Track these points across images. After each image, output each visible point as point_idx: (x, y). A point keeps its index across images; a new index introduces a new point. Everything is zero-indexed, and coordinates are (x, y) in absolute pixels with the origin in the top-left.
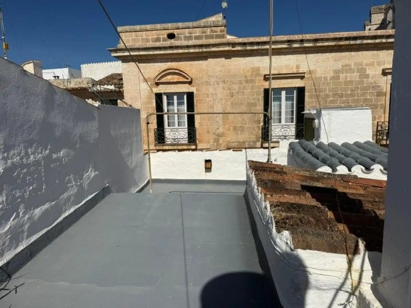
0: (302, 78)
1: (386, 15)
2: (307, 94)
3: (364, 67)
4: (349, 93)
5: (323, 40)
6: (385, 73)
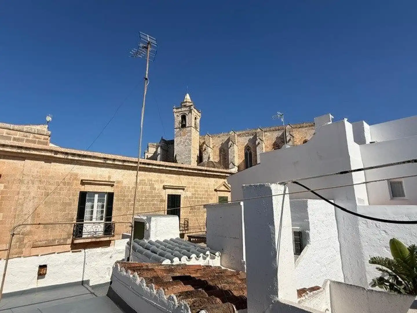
0: (112, 186)
1: (157, 149)
2: (115, 198)
3: (153, 182)
4: (143, 199)
5: (128, 161)
6: (165, 188)
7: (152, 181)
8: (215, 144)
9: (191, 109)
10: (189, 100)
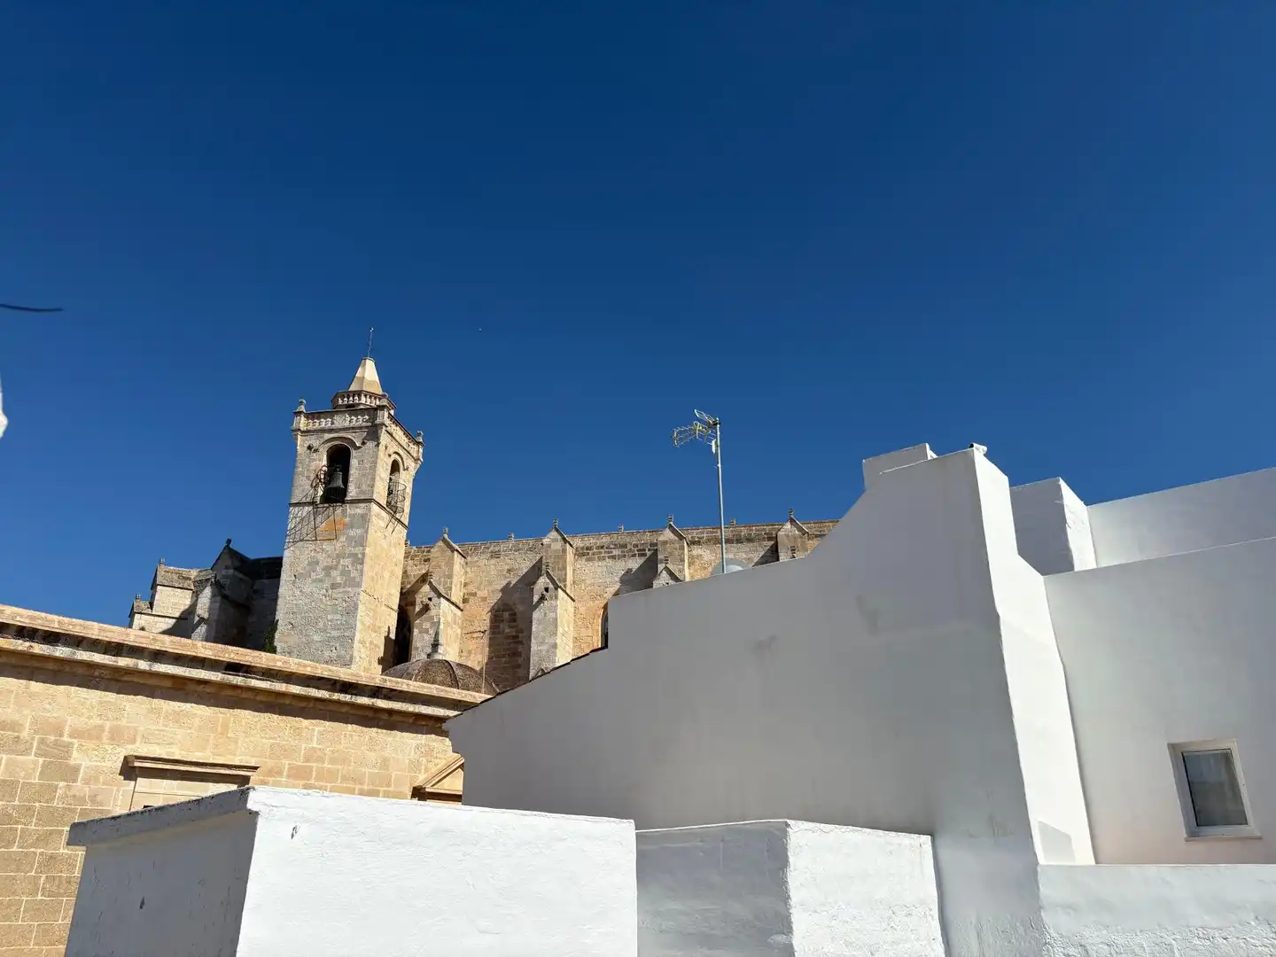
1: (196, 594)
6: (130, 770)
7: (58, 731)
9: (378, 421)
10: (371, 383)
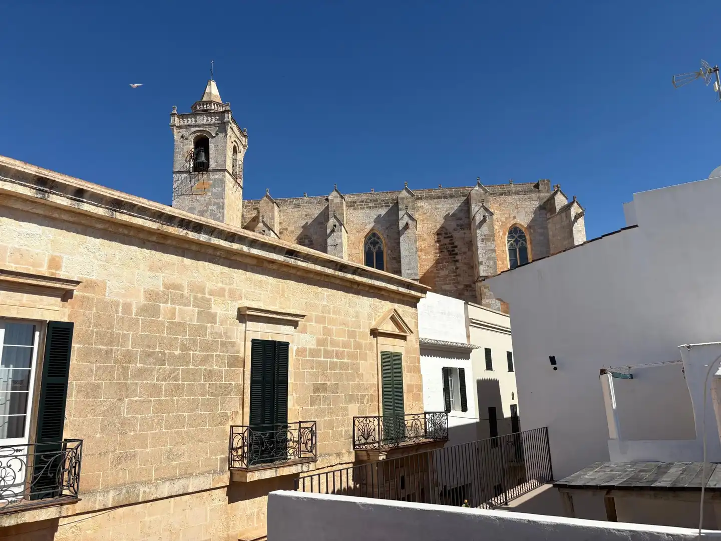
0: (66, 296)
3: (207, 296)
6: (243, 316)
7: (203, 291)
8: (284, 226)
9: (225, 120)
